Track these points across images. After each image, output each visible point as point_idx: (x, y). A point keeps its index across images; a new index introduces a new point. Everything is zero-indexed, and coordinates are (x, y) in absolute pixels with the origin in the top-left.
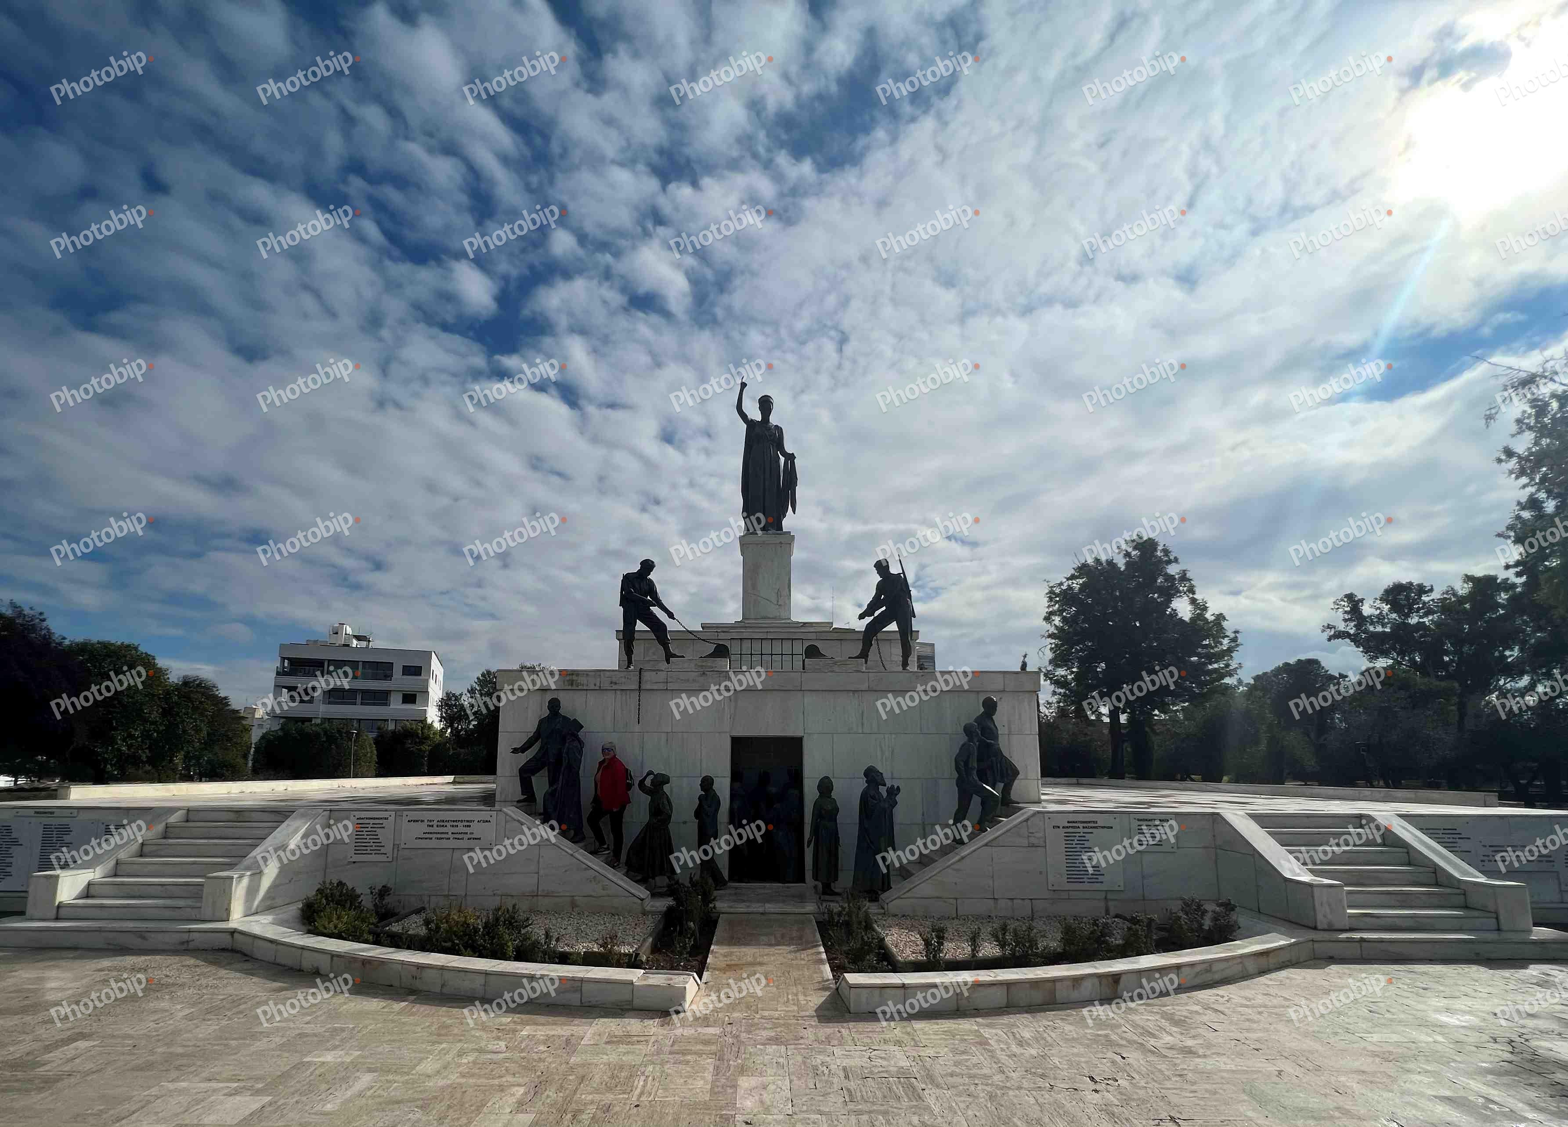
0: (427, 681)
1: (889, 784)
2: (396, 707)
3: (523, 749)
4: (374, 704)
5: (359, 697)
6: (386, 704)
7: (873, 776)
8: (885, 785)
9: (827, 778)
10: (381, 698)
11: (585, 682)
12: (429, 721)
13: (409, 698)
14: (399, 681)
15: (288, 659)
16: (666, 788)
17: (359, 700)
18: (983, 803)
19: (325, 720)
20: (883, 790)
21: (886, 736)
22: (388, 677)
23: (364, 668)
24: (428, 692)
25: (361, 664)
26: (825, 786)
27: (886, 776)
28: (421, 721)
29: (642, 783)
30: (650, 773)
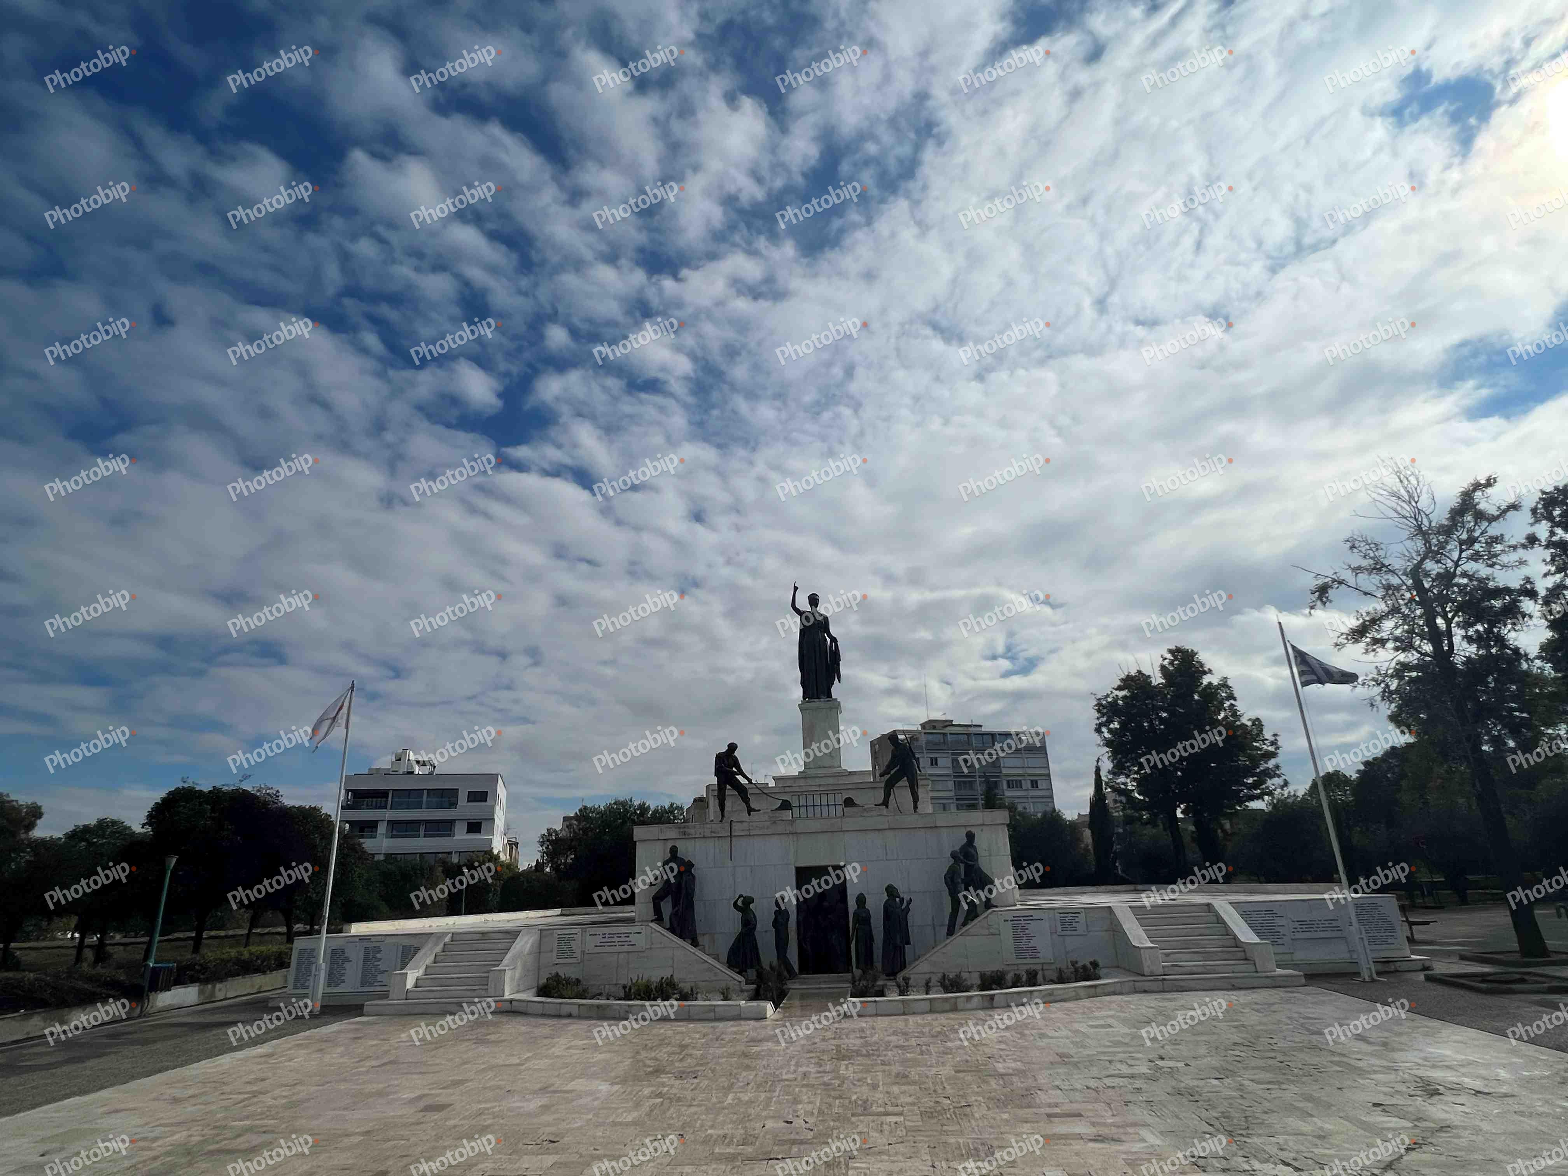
0: (493, 807)
1: (902, 897)
2: (461, 837)
4: (438, 836)
5: (422, 829)
6: (449, 835)
7: (891, 891)
8: (900, 898)
9: (863, 895)
10: (444, 828)
12: (495, 852)
13: (474, 827)
14: (465, 809)
15: (351, 791)
16: (752, 906)
17: (422, 833)
18: (968, 908)
19: (388, 856)
20: (899, 902)
21: (903, 861)
22: (453, 805)
23: (428, 795)
24: (493, 819)
25: (425, 792)
26: (861, 900)
28: (486, 852)
29: (735, 904)
30: (741, 896)
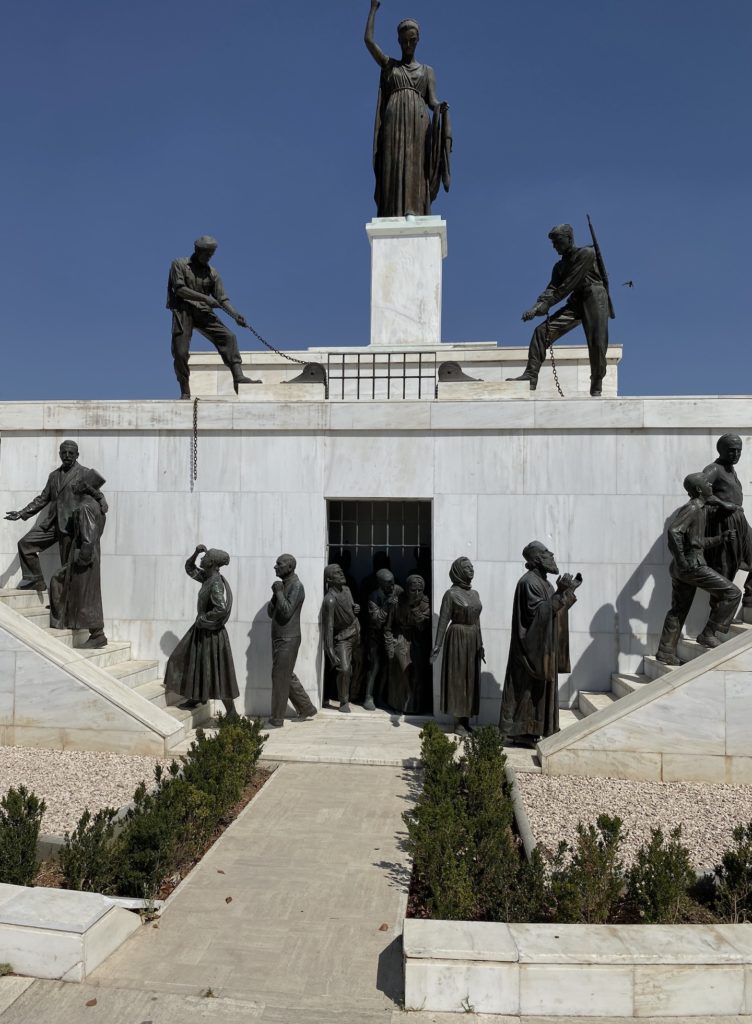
1: (562, 573)
3: (26, 515)
7: (537, 559)
8: (555, 572)
9: (465, 559)
11: (116, 419)
18: (714, 601)
20: (552, 579)
21: (561, 498)
26: (461, 574)
27: (559, 559)
29: (190, 566)
30: (200, 549)
